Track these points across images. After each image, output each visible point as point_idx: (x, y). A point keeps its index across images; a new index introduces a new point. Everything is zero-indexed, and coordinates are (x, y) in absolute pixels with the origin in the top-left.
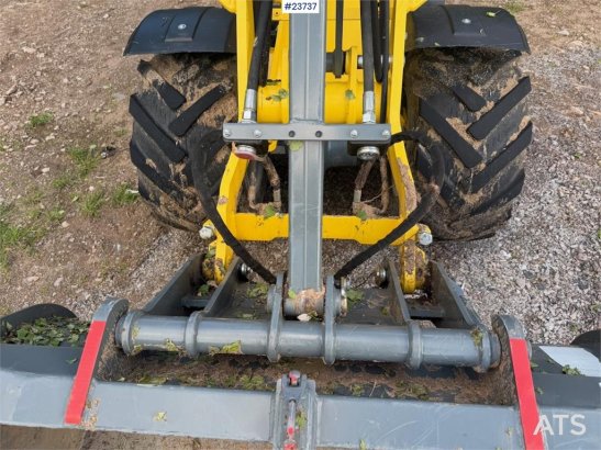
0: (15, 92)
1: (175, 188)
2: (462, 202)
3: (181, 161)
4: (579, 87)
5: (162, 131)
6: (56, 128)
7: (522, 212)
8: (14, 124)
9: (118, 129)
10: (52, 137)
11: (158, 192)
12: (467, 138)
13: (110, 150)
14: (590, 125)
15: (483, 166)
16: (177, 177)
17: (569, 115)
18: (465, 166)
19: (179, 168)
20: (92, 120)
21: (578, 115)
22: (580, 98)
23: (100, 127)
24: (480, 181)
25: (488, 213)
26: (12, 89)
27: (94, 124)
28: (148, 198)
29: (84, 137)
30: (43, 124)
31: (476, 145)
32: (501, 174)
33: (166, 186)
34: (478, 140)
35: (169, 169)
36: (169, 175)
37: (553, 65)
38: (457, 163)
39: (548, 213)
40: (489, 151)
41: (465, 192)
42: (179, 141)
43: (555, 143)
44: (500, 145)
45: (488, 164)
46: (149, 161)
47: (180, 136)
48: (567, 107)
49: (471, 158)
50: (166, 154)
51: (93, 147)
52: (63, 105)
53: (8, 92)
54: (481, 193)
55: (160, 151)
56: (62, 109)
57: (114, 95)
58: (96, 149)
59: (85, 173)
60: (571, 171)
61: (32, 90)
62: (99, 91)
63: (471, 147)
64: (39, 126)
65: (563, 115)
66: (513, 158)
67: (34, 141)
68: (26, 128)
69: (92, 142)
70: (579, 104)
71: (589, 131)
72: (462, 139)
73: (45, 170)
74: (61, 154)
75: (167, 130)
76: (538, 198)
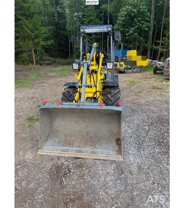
0: (35, 102)
8: (34, 106)
12: (110, 98)
18: (110, 102)
24: (113, 104)
31: (112, 98)
32: (116, 103)
37: (144, 101)
40: (114, 99)
46: (64, 101)
48: (144, 106)
55: (66, 99)
60: (141, 114)
61: (38, 101)
66: (117, 101)
67: (38, 108)
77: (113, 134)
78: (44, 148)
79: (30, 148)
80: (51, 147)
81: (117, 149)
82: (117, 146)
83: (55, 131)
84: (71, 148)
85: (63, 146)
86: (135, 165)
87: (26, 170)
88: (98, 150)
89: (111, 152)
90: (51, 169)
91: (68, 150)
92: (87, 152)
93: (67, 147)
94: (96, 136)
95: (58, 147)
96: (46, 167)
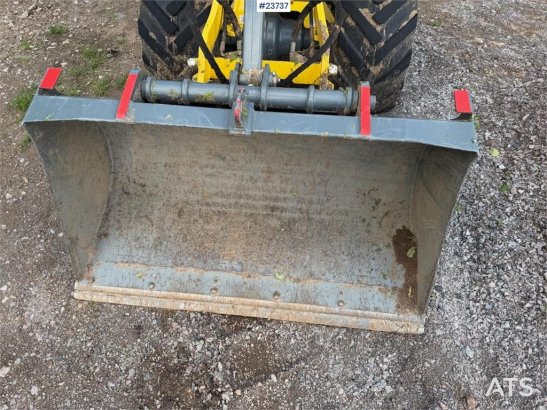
0: (35, 8)
1: (169, 55)
2: (369, 71)
3: (173, 34)
4: (484, 24)
5: (161, 10)
6: (71, 36)
7: (423, 104)
8: (37, 32)
9: (120, 38)
10: (67, 41)
11: (156, 59)
12: (372, 22)
13: (113, 52)
14: (486, 50)
15: (383, 44)
16: (170, 46)
17: (472, 43)
18: (371, 44)
19: (173, 39)
20: (99, 31)
21: (479, 44)
22: (483, 32)
23: (105, 37)
24: (380, 55)
25: (387, 81)
26: (33, 5)
27: (100, 35)
28: (148, 65)
29: (93, 43)
30: (59, 33)
31: (379, 28)
32: (395, 50)
33: (163, 54)
34: (380, 24)
35: (165, 40)
36: (165, 44)
37: (467, 8)
38: (365, 41)
39: (441, 105)
40: (387, 33)
41: (371, 64)
42: (173, 19)
43: (457, 61)
44: (395, 30)
45: (386, 43)
46: (151, 34)
47: (174, 15)
48: (472, 38)
49: (375, 38)
50: (164, 28)
51: (100, 50)
52: (75, 20)
53: (31, 8)
54: (381, 66)
55: (159, 26)
56: (74, 23)
57: (116, 14)
58: (103, 52)
59: (95, 67)
60: (464, 79)
61: (49, 8)
62: (103, 11)
63: (374, 29)
64: (57, 34)
65: (468, 43)
66: (403, 39)
67: (53, 44)
68: (47, 35)
69: (99, 47)
70: (481, 36)
71: (484, 54)
72: (368, 23)
73: (63, 64)
74: (76, 53)
75: (165, 11)
76: (436, 95)
77: (381, 209)
78: (96, 271)
79: (40, 267)
80: (126, 269)
81: (400, 283)
82: (401, 270)
83: (131, 189)
84: (211, 275)
85: (176, 265)
86: (471, 354)
87: (35, 390)
88: (321, 285)
89: (375, 296)
90: (139, 383)
91: (197, 286)
92: (276, 294)
93: (191, 270)
94: (310, 219)
95: (154, 270)
96: (118, 372)
